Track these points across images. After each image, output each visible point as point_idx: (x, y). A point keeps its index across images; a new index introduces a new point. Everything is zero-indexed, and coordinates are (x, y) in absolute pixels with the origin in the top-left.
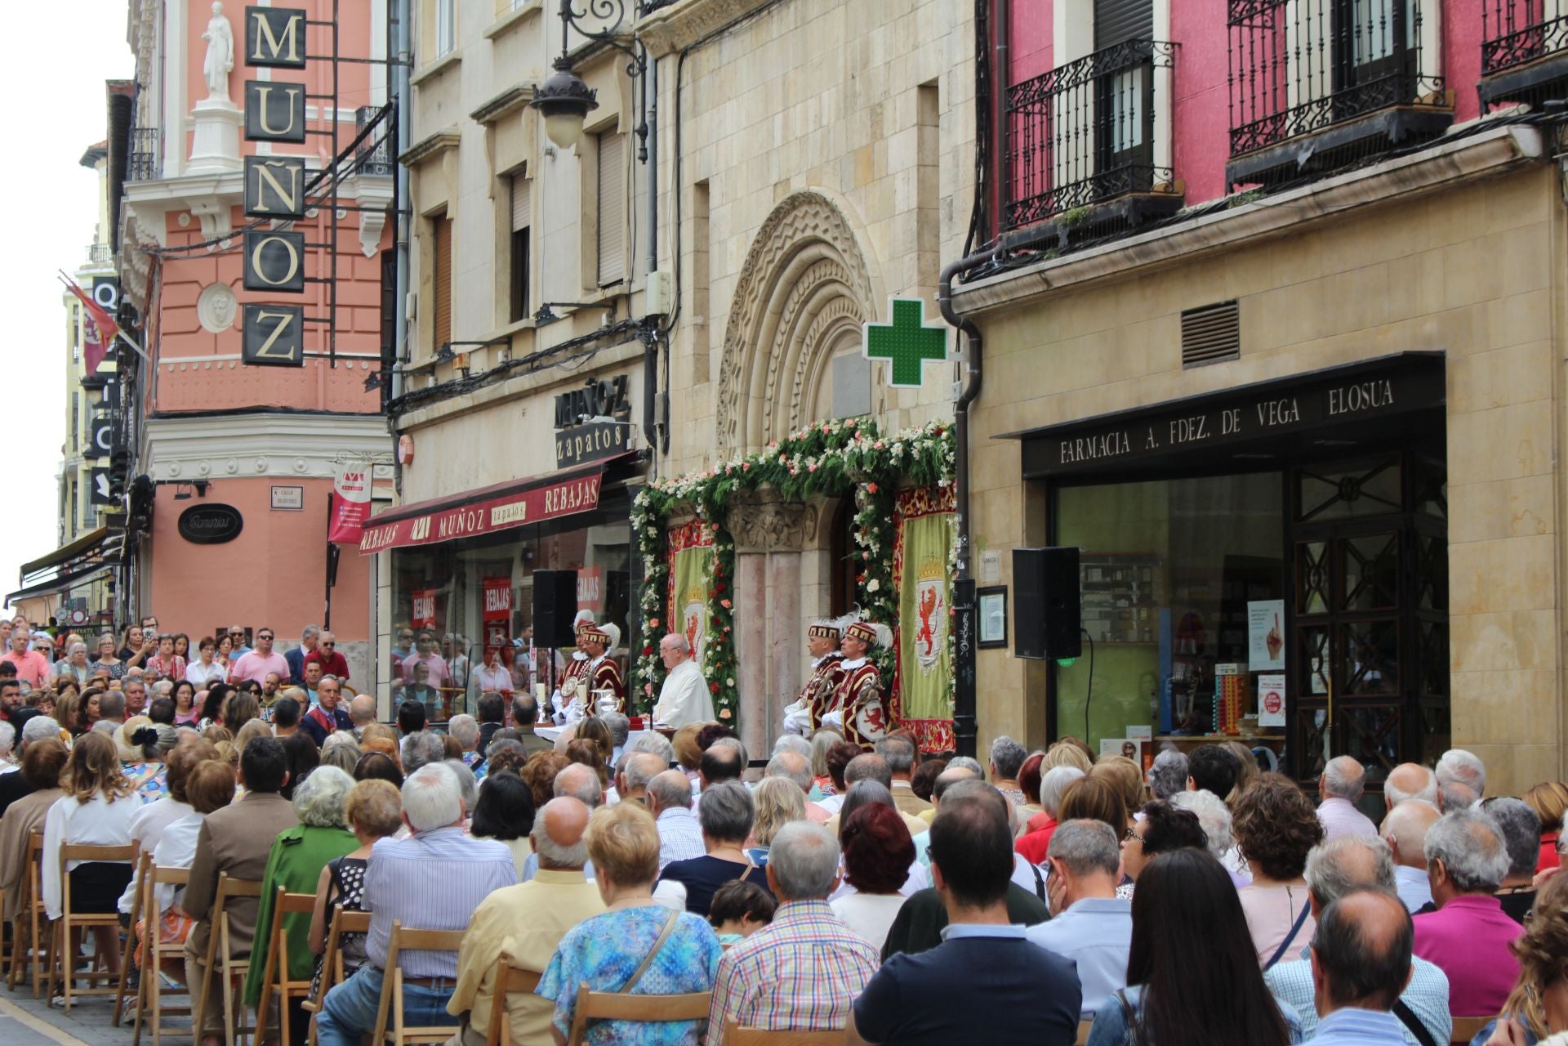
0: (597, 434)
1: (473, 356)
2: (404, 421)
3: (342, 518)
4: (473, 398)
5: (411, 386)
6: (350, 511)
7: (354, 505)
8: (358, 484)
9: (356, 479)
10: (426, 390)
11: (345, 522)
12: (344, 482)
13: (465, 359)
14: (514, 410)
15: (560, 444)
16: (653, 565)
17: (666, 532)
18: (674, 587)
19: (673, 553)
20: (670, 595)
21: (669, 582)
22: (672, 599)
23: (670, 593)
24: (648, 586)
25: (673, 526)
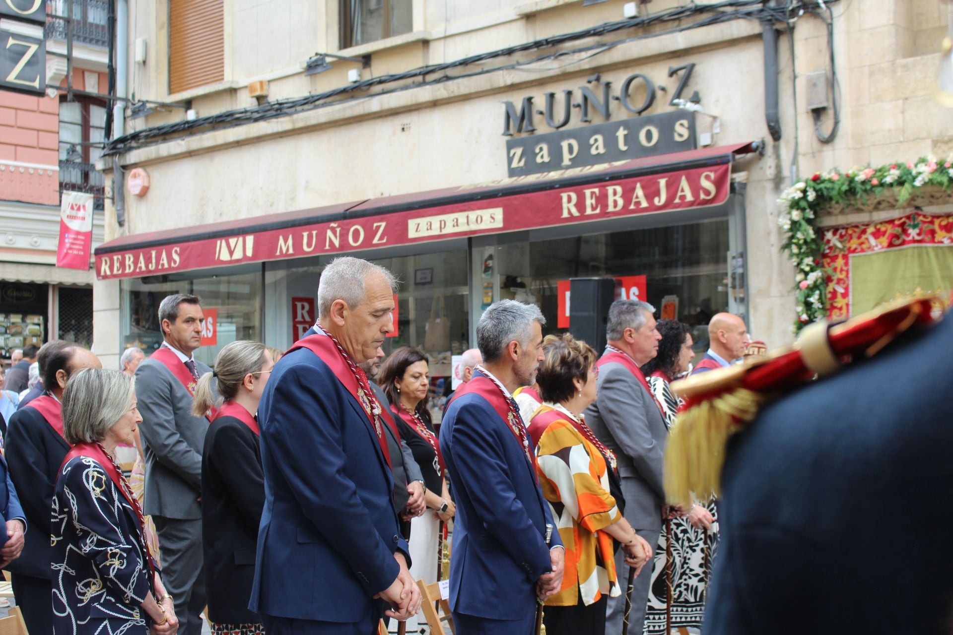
0: (621, 133)
1: (272, 85)
2: (133, 157)
3: (68, 245)
4: (293, 123)
5: (138, 125)
6: (75, 239)
7: (78, 233)
8: (81, 213)
9: (79, 209)
10: (188, 122)
11: (70, 248)
12: (69, 212)
13: (265, 87)
14: (386, 129)
15: (519, 151)
16: (812, 270)
17: (820, 232)
18: (845, 295)
19: (840, 256)
20: (835, 305)
21: (830, 288)
22: (841, 309)
23: (836, 302)
24: (810, 293)
25: (839, 225)
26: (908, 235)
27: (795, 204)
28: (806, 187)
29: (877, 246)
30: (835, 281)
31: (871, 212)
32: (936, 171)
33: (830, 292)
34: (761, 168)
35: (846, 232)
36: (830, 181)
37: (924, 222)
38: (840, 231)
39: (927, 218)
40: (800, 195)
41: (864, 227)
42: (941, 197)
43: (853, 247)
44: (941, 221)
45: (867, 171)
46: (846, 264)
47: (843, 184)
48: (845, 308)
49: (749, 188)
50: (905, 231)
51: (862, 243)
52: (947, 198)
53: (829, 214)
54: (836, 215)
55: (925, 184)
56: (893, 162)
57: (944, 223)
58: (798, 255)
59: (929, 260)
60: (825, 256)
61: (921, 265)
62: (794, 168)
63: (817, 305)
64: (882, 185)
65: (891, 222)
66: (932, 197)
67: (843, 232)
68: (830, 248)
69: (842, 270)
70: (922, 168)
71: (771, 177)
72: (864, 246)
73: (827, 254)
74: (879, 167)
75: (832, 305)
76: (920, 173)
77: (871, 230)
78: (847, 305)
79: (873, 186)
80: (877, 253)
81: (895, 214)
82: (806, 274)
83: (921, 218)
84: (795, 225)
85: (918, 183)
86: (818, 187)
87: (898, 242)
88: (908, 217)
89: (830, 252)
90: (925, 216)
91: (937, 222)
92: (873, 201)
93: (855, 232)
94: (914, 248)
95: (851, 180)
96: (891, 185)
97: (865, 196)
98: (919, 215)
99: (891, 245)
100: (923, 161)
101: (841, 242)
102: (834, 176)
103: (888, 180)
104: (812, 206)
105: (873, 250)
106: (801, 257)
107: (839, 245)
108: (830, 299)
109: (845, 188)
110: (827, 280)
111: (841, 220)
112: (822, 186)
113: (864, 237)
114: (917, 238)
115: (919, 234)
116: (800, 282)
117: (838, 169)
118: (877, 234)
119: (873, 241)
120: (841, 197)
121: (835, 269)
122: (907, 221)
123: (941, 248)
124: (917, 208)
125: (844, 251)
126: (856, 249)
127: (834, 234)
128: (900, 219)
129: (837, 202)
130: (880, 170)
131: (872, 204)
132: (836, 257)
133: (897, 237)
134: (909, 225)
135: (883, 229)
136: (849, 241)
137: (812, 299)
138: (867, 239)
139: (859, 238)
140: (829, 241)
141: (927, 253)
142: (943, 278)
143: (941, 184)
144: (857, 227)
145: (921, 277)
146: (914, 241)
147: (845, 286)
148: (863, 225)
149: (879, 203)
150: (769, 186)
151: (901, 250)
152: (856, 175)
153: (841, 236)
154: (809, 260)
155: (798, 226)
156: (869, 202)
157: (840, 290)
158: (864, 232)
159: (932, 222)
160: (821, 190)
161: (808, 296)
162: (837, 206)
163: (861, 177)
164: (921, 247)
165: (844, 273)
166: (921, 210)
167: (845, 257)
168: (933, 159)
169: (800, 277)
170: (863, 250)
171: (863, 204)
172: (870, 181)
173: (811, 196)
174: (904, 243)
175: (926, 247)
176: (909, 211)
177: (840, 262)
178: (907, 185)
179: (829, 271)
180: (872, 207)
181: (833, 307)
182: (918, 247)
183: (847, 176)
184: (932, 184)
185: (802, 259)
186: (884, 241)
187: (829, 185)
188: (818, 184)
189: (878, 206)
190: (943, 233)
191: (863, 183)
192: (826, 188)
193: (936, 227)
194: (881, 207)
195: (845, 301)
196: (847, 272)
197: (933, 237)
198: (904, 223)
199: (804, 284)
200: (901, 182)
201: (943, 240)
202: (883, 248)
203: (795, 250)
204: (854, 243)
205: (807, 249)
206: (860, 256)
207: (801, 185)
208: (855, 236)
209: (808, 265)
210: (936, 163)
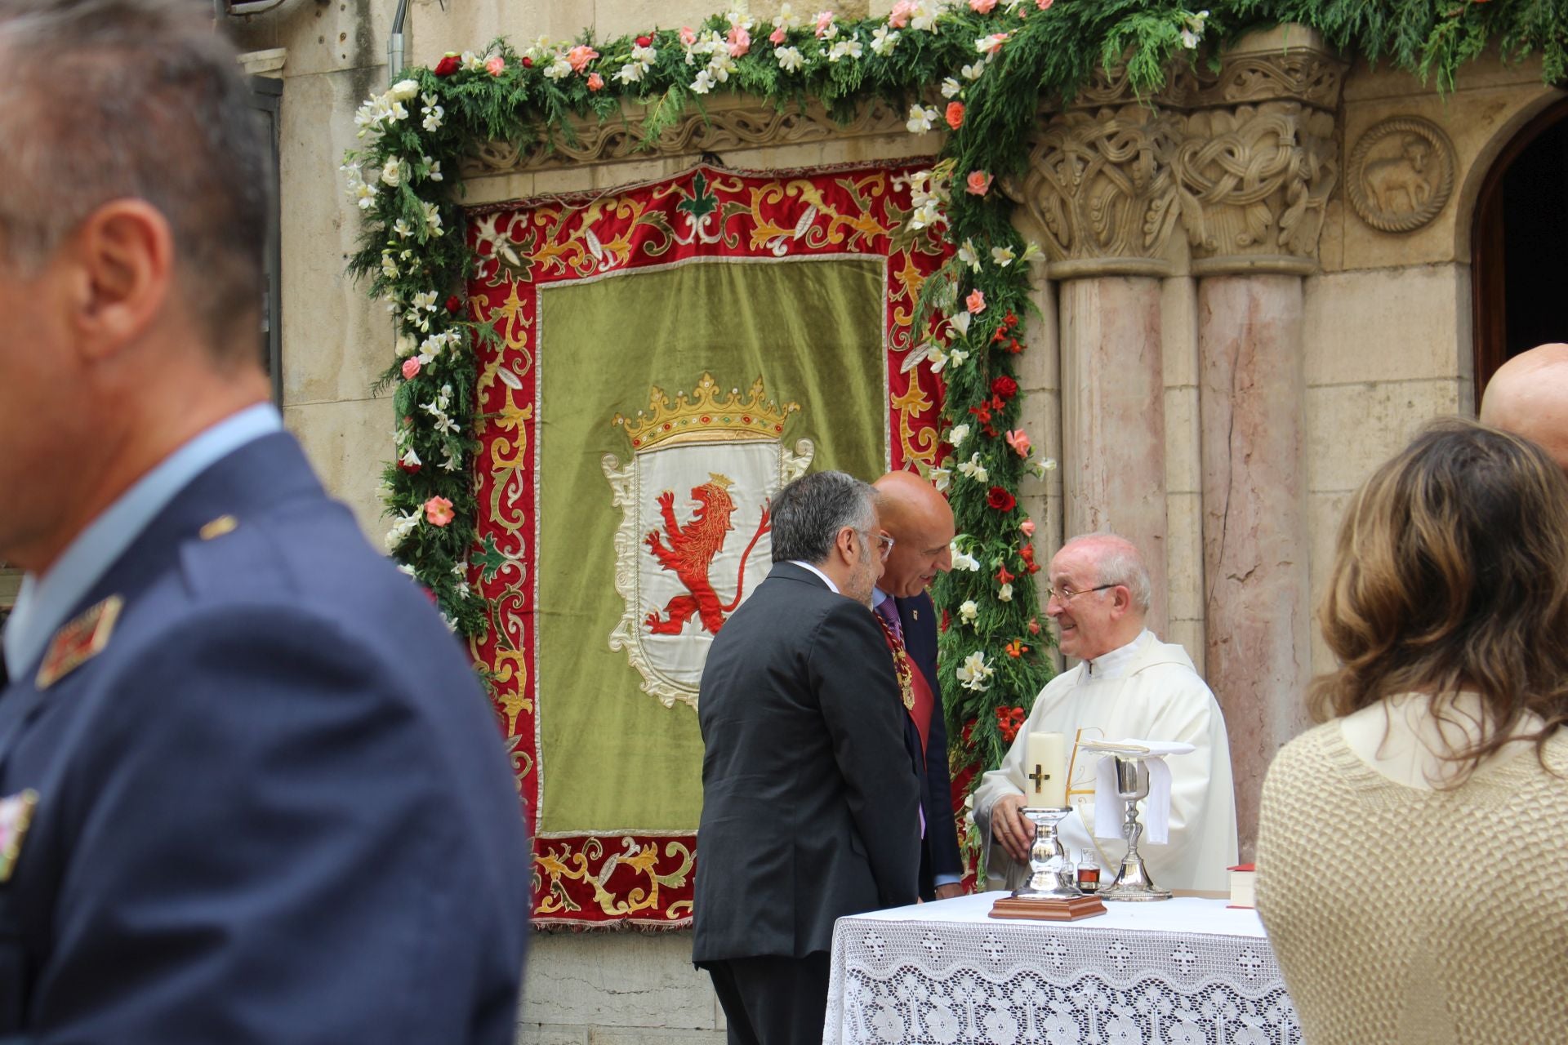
16: (437, 328)
17: (462, 220)
18: (524, 398)
19: (515, 286)
20: (500, 424)
21: (487, 380)
22: (513, 435)
23: (501, 417)
24: (428, 389)
25: (512, 202)
26: (685, 231)
27: (391, 141)
28: (420, 93)
29: (605, 260)
30: (500, 359)
31: (593, 166)
32: (749, 52)
33: (487, 389)
34: (321, 40)
35: (531, 221)
36: (482, 75)
37: (724, 196)
38: (516, 217)
39: (733, 185)
40: (403, 114)
41: (576, 208)
42: (767, 125)
43: (549, 262)
44: (768, 194)
45: (580, 50)
46: (530, 311)
47: (514, 85)
48: (522, 431)
49: (288, 93)
50: (677, 222)
51: (572, 253)
52: (784, 130)
53: (490, 170)
54: (508, 174)
55: (720, 89)
56: (647, 27)
57: (773, 200)
58: (397, 282)
59: (736, 301)
60: (476, 287)
61: (714, 317)
62: (399, 37)
63: (445, 424)
64: (614, 89)
65: (642, 193)
66: (744, 125)
67: (524, 220)
68: (490, 266)
69: (517, 326)
70: (713, 44)
71: (346, 64)
72: (574, 262)
73: (483, 280)
74: (613, 41)
75: (491, 423)
76: (708, 58)
77: (593, 215)
78: (530, 424)
79: (591, 93)
80: (606, 281)
81: (655, 172)
82: (422, 337)
83: (716, 184)
84: (389, 200)
85: (700, 86)
86: (449, 93)
87: (657, 251)
88: (685, 182)
89: (489, 278)
90: (726, 180)
91: (757, 195)
92: (595, 132)
93: (553, 221)
94: (697, 266)
95: (533, 73)
96: (634, 88)
97: (572, 121)
98: (713, 176)
99: (639, 258)
100: (720, 26)
101: (516, 249)
102: (495, 65)
103: (628, 74)
104: (433, 144)
105: (597, 272)
106: (405, 287)
107: (512, 257)
108: (486, 408)
109: (518, 95)
110: (477, 355)
111: (519, 188)
112: (461, 88)
113: (574, 235)
114: (706, 239)
115: (710, 230)
116: (404, 359)
117: (508, 43)
118: (607, 229)
119: (596, 248)
120: (510, 121)
121: (500, 326)
122: (683, 192)
123: (765, 268)
124: (709, 156)
125: (526, 275)
126: (555, 267)
127: (500, 227)
128: (667, 185)
129: (501, 136)
130: (612, 51)
131: (594, 143)
132: (505, 291)
133: (656, 236)
134: (688, 205)
135: (622, 214)
136: (538, 248)
137: (432, 409)
138: (583, 241)
139: (563, 238)
140: (487, 246)
141: (732, 282)
142: (766, 350)
143: (759, 88)
144: (557, 207)
145: (712, 348)
146: (699, 249)
147: (523, 373)
148: (572, 203)
149: (612, 141)
150: (340, 89)
151: (666, 272)
152: (548, 62)
153: (518, 233)
154: (426, 300)
155: (397, 200)
156: (587, 138)
157: (513, 383)
158: (575, 221)
159: (744, 197)
160: (457, 99)
161: (423, 397)
162: (505, 147)
163: (560, 68)
164: (717, 264)
165: (523, 335)
166: (720, 162)
167: (528, 292)
168: (742, 21)
169: (404, 345)
170: (571, 273)
171: (571, 143)
172: (587, 80)
173: (432, 120)
174: (673, 253)
175: (728, 264)
176: (689, 164)
177: (513, 305)
178: (672, 92)
179: (485, 328)
180: (595, 151)
181: (494, 431)
182: (707, 265)
183: (526, 62)
184: (739, 87)
185: (408, 296)
186: (623, 247)
187: (477, 88)
188: (452, 84)
189: (608, 152)
190: (772, 228)
191: (566, 83)
192: (469, 94)
193: (755, 211)
194: (619, 152)
195: (526, 413)
196: (531, 332)
197: (746, 239)
198: (675, 197)
199: (414, 364)
200: (657, 82)
201: (769, 246)
202: (618, 266)
203: (390, 269)
204: (549, 254)
205: (423, 267)
206: (564, 288)
207: (408, 87)
208: (553, 231)
209: (424, 313)
210: (751, 31)
